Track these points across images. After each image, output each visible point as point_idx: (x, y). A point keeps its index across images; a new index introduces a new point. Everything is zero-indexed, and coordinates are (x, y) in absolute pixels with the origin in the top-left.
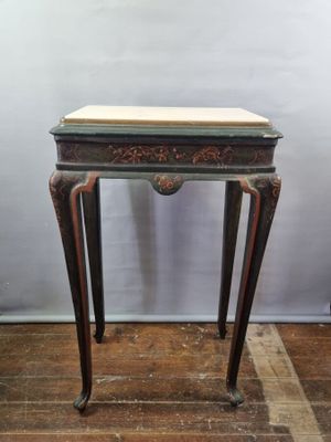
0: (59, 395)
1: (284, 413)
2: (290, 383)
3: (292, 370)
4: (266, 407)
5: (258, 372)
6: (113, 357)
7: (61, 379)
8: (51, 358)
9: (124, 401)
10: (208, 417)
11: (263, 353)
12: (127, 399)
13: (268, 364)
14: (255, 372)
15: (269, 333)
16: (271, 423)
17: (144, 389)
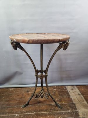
0: (8, 113)
1: (84, 113)
2: (84, 104)
3: (84, 100)
4: (78, 111)
5: (73, 101)
6: (26, 99)
7: (9, 107)
8: (6, 101)
9: (30, 113)
10: (59, 116)
11: (74, 95)
12: (31, 112)
13: (76, 98)
14: (72, 101)
15: (75, 89)
16: (80, 117)
17: (37, 109)
